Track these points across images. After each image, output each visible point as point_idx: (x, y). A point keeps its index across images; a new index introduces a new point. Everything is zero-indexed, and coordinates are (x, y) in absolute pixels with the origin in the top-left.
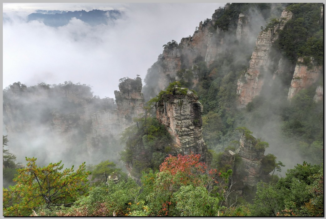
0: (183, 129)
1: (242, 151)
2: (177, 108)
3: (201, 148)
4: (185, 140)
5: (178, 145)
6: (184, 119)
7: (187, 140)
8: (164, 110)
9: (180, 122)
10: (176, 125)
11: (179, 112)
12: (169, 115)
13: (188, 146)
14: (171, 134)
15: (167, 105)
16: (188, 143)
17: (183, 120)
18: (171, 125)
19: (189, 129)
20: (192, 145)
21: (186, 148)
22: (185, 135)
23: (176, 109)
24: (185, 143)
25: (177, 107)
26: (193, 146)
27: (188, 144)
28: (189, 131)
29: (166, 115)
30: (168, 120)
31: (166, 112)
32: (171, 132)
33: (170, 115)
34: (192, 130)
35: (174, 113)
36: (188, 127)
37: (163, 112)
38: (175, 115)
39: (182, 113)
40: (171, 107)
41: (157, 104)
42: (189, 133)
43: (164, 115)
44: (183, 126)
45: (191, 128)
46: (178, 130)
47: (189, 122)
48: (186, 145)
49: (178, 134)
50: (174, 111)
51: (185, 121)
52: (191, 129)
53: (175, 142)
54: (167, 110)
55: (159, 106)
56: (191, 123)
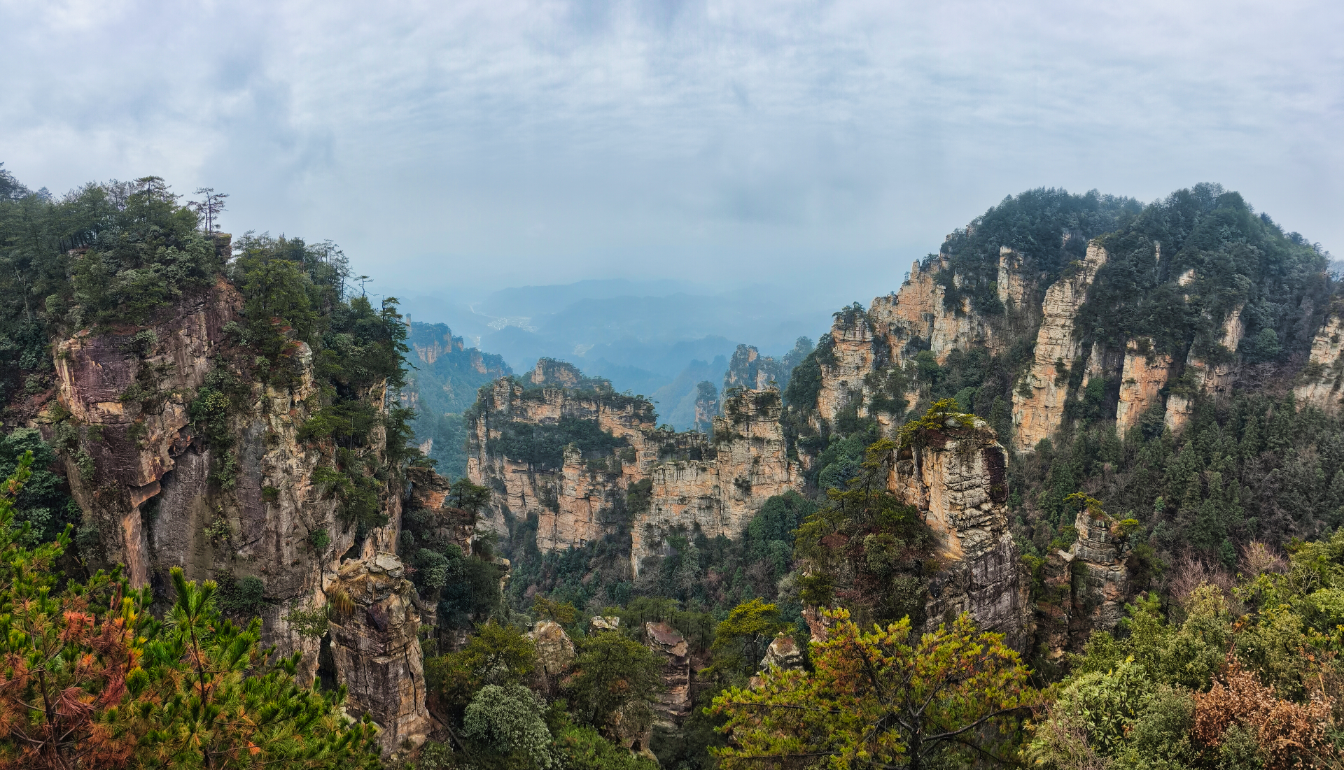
0: (968, 512)
1: (1086, 548)
2: (954, 462)
3: (1008, 554)
4: (973, 540)
5: (956, 554)
6: (970, 487)
7: (977, 539)
8: (915, 467)
9: (959, 495)
10: (951, 503)
11: (957, 471)
12: (929, 478)
13: (980, 553)
14: (934, 528)
15: (926, 456)
16: (981, 545)
17: (966, 489)
18: (933, 506)
19: (980, 510)
20: (989, 549)
21: (978, 559)
22: (973, 527)
23: (950, 463)
24: (974, 546)
25: (952, 460)
26: (992, 552)
27: (981, 549)
28: (980, 516)
29: (920, 479)
30: (924, 492)
31: (920, 474)
32: (935, 521)
33: (930, 481)
34: (988, 512)
35: (947, 475)
36: (978, 507)
37: (911, 473)
38: (947, 478)
39: (965, 474)
40: (937, 460)
41: (895, 455)
42: (981, 520)
43: (913, 479)
44: (968, 506)
45: (985, 507)
46: (956, 516)
47: (981, 494)
48: (975, 551)
49: (955, 526)
50: (945, 470)
51: (971, 492)
52: (985, 512)
53: (944, 547)
54: (924, 467)
55: (898, 460)
56: (985, 495)
